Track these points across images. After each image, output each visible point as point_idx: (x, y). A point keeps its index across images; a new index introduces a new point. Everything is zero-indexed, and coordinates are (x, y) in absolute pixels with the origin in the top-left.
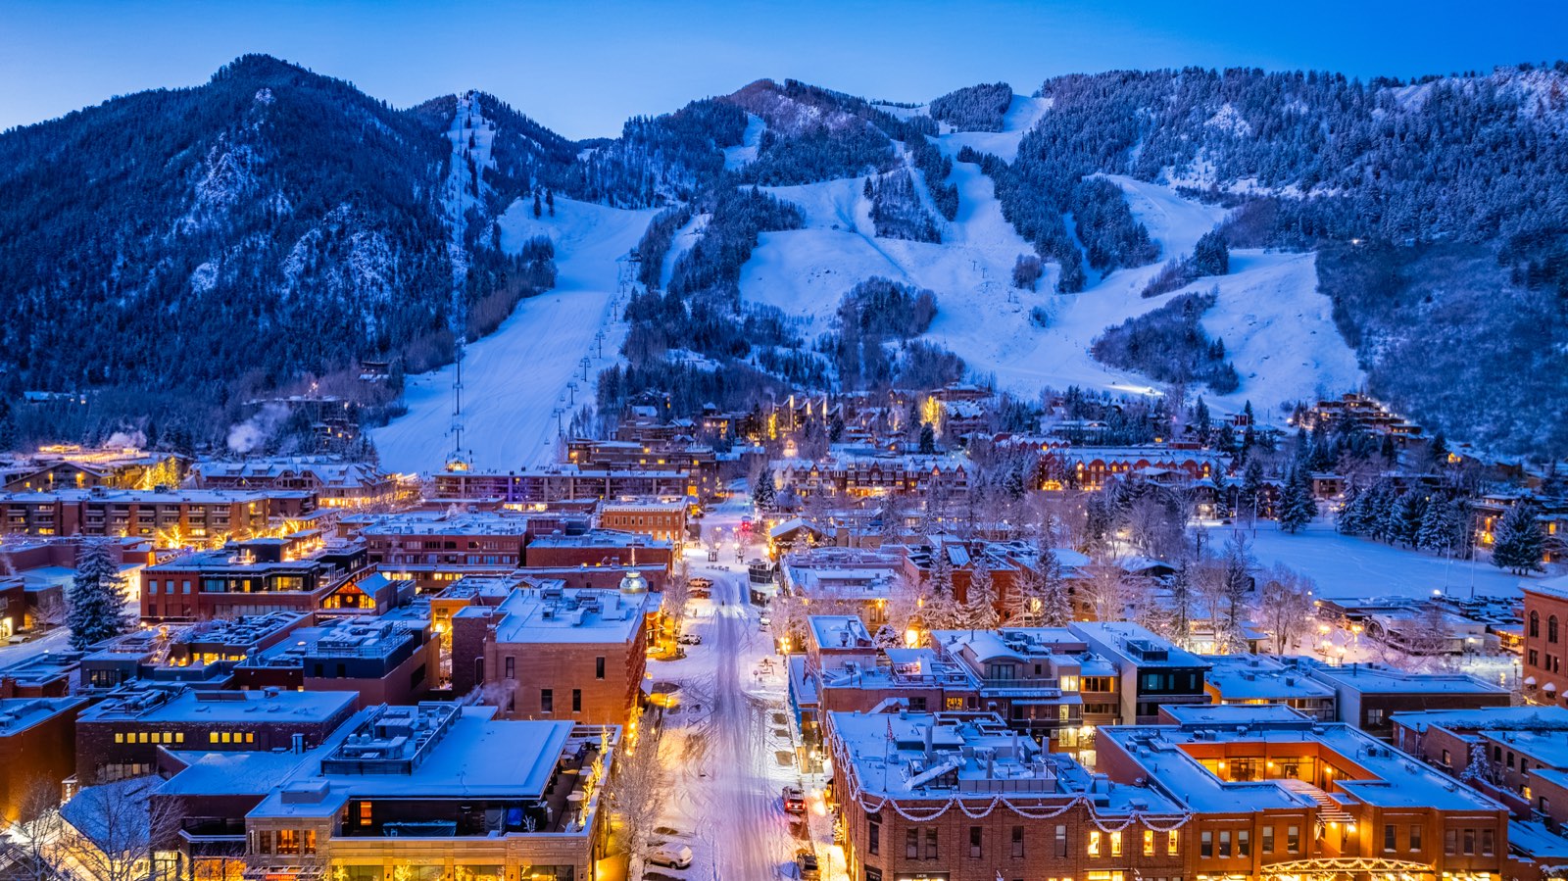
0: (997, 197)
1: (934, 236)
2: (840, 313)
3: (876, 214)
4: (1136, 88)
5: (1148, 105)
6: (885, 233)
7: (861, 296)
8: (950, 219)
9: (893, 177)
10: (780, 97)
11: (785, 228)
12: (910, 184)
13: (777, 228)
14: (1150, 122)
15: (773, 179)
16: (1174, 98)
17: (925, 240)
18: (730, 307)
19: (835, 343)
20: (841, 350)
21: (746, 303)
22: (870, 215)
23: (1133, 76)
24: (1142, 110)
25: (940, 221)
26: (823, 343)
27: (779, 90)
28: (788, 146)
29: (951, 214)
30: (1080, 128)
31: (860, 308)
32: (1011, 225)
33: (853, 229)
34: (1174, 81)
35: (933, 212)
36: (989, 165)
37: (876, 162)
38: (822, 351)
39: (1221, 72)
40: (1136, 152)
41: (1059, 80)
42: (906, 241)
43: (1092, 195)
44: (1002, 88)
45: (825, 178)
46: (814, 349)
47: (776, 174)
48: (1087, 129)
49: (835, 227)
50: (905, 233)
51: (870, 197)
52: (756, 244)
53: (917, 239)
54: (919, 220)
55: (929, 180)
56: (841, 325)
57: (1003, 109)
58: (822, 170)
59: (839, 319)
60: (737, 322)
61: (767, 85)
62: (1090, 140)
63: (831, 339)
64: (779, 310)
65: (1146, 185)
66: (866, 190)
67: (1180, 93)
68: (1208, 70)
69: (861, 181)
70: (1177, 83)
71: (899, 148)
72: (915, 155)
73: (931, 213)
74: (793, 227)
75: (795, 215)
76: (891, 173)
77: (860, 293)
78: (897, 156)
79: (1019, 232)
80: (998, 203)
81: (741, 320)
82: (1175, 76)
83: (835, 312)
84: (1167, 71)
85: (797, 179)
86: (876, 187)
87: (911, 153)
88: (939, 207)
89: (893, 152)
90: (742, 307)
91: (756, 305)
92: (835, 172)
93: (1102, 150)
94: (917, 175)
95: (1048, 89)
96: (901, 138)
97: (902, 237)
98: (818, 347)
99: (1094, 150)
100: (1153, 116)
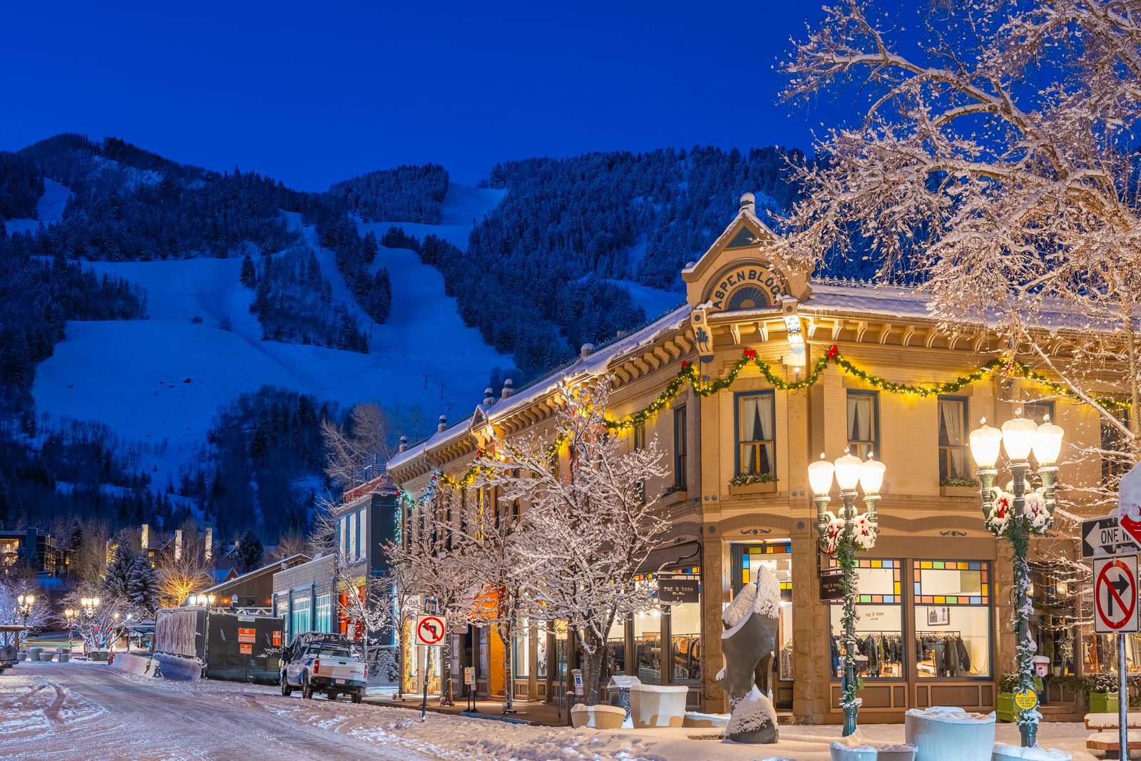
0: (450, 293)
1: (357, 343)
2: (212, 439)
3: (262, 308)
4: (629, 171)
5: (650, 193)
6: (278, 335)
7: (248, 414)
8: (381, 321)
9: (288, 257)
10: (97, 158)
11: (113, 316)
12: (314, 268)
13: (98, 316)
14: (653, 216)
15: (91, 250)
16: (684, 185)
17: (345, 348)
18: (16, 423)
19: (208, 482)
20: (218, 490)
21: (46, 417)
22: (253, 309)
23: (625, 158)
24: (641, 199)
25: (366, 325)
26: (186, 481)
27: (96, 150)
28: (114, 203)
29: (380, 314)
30: (556, 218)
31: (247, 428)
32: (475, 331)
33: (226, 325)
34: (682, 163)
35: (353, 309)
36: (432, 252)
37: (257, 237)
38: (185, 492)
39: (745, 152)
40: (639, 252)
41: (515, 166)
42: (313, 347)
43: (588, 299)
44: (431, 171)
45: (176, 254)
46: (171, 490)
47: (95, 243)
48: (566, 219)
49: (197, 320)
50: (311, 335)
51: (251, 285)
52: (62, 337)
53: (330, 344)
54: (331, 318)
55: (342, 265)
56: (217, 457)
57: (439, 197)
58: (172, 242)
59: (214, 449)
60: (28, 447)
61: (76, 141)
62: (573, 232)
63: (201, 476)
64: (105, 428)
65: (661, 292)
66: (245, 274)
67: (691, 179)
68: (727, 150)
69: (235, 264)
70: (687, 166)
71: (294, 221)
72: (319, 231)
73: (351, 311)
74: (126, 316)
75: (131, 300)
76: (282, 253)
77: (247, 408)
78: (290, 229)
79: (489, 340)
80: (452, 303)
81: (38, 442)
82: (682, 157)
83: (204, 439)
84: (671, 151)
85: (130, 254)
86: (260, 270)
87: (312, 228)
88: (362, 303)
89: (284, 224)
90: (39, 423)
91: (63, 420)
92: (192, 247)
93: (591, 245)
94: (325, 258)
95: (499, 177)
96: (296, 209)
97: (306, 341)
98: (178, 486)
99: (579, 246)
100: (658, 208)
